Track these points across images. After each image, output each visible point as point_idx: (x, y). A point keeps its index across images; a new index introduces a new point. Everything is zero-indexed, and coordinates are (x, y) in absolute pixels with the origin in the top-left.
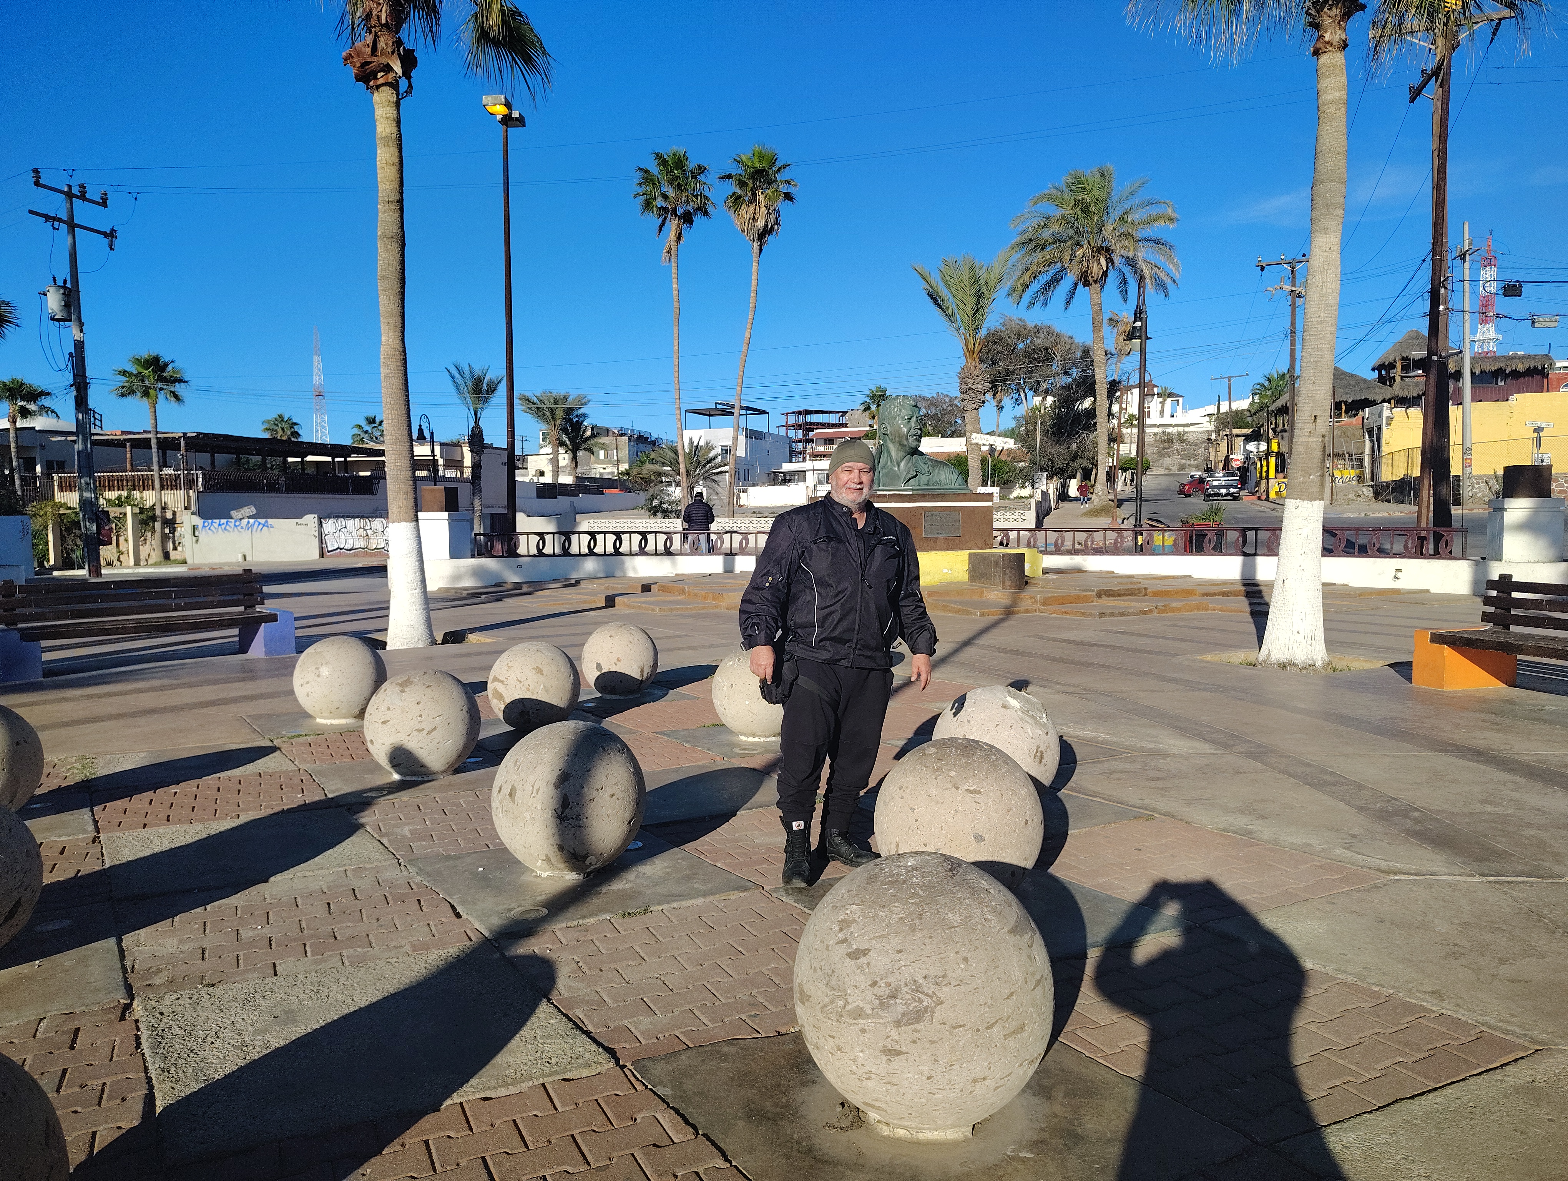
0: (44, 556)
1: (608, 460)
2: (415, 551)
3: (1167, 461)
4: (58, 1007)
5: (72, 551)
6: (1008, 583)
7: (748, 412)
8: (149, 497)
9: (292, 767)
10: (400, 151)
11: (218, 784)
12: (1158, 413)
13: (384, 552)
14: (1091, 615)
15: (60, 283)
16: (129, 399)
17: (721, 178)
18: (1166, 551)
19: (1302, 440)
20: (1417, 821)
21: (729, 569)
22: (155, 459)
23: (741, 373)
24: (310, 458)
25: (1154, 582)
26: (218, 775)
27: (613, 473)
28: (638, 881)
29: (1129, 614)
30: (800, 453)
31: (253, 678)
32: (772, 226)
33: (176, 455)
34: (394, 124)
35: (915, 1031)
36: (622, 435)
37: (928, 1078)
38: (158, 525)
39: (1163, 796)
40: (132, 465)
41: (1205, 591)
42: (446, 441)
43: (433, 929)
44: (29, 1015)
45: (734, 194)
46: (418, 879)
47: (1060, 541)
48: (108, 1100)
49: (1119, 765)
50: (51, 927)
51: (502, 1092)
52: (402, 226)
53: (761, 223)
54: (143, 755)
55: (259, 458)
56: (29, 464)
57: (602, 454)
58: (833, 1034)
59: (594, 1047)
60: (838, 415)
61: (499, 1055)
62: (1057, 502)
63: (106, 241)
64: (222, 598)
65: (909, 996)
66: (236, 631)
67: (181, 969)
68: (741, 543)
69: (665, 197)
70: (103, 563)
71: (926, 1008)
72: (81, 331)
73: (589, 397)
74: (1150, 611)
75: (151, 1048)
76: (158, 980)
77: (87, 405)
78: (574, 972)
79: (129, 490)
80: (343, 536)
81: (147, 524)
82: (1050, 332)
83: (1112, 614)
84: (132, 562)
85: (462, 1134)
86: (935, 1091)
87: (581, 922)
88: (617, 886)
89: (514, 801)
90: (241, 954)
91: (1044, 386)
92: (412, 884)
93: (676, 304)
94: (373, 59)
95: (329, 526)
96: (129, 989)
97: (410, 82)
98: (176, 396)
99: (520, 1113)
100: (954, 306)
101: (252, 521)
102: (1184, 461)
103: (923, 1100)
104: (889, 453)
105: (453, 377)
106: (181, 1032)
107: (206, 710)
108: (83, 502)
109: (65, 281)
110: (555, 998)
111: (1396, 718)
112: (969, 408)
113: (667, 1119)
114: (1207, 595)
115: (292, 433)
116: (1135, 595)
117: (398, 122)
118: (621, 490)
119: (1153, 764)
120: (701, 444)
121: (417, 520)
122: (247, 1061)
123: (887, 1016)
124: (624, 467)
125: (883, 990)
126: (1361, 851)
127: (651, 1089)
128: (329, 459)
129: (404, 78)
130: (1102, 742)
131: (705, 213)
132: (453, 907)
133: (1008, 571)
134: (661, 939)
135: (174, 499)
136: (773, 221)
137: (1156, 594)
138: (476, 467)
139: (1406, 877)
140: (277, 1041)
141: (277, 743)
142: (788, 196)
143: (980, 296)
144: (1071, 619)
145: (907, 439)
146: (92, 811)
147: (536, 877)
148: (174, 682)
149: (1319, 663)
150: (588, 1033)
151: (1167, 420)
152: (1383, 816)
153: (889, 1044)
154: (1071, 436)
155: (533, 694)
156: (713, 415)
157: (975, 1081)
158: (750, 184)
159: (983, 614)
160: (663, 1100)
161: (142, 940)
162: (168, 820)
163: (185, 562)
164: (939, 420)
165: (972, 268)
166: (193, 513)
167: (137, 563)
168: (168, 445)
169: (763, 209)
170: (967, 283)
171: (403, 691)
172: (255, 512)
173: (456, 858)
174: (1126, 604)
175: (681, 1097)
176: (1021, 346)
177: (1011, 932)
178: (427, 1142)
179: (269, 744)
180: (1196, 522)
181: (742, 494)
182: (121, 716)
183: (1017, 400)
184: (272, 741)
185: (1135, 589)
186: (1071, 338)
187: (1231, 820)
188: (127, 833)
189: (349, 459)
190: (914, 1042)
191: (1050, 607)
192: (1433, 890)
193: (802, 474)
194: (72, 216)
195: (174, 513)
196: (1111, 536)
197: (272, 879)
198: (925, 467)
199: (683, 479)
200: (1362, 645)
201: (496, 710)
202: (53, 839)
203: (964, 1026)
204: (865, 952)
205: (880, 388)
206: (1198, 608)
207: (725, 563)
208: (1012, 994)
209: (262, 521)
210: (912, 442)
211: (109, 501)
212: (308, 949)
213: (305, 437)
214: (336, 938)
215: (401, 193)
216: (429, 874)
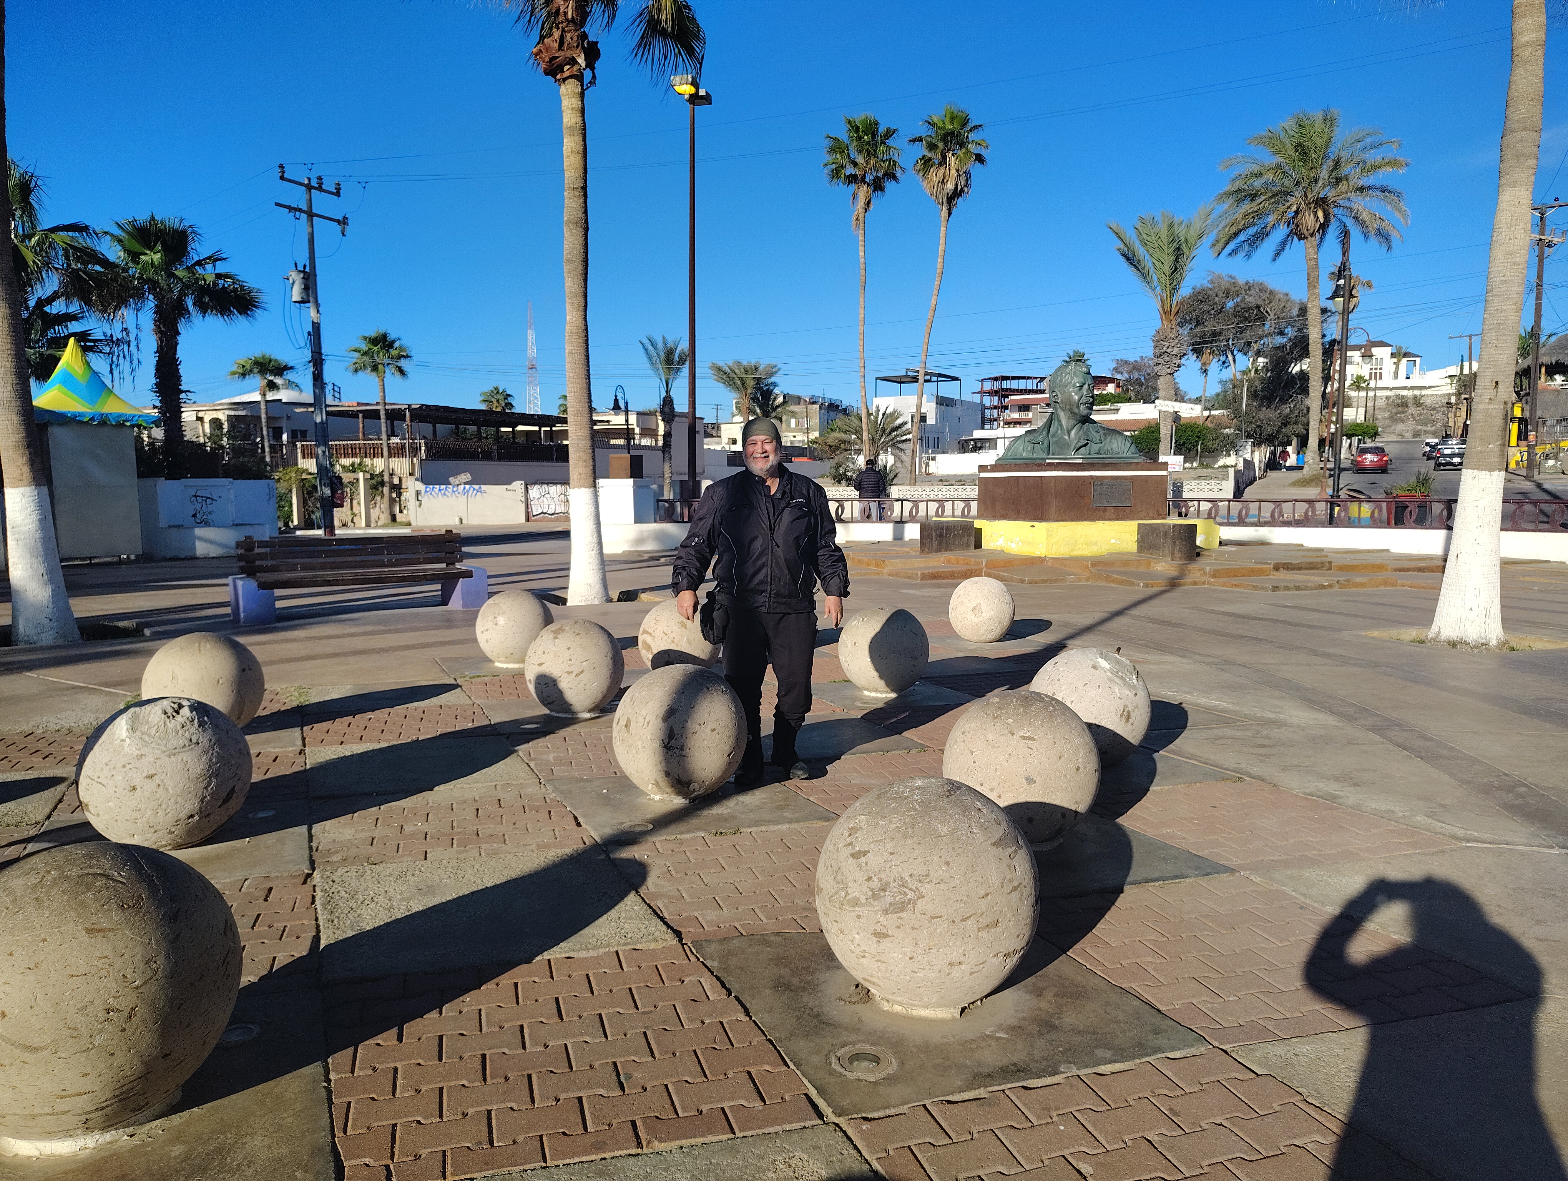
0: (289, 517)
1: (798, 428)
2: (593, 514)
3: (1400, 427)
4: (259, 872)
5: (313, 512)
6: (1178, 554)
7: (940, 379)
8: (379, 464)
9: (469, 702)
10: (584, 140)
11: (405, 713)
12: (1392, 375)
13: (565, 517)
14: (1263, 588)
15: (301, 268)
16: (360, 373)
17: (910, 141)
18: (1363, 524)
19: (1481, 407)
20: (1521, 796)
21: (898, 537)
22: (384, 429)
23: (926, 341)
24: (520, 428)
25: (1345, 556)
26: (407, 705)
27: (803, 441)
28: (736, 808)
29: (1306, 588)
30: (995, 420)
31: (450, 627)
32: (962, 188)
33: (402, 425)
34: (579, 114)
35: (900, 918)
36: (813, 403)
37: (911, 958)
38: (386, 490)
39: (1261, 761)
40: (364, 434)
41: (1399, 566)
42: (641, 410)
43: (557, 834)
44: (239, 875)
45: (924, 156)
46: (553, 795)
47: (1244, 513)
48: (287, 937)
49: (1229, 732)
50: (261, 815)
51: (583, 954)
52: (586, 212)
53: (950, 186)
54: (349, 687)
55: (475, 428)
56: (277, 433)
57: (793, 422)
58: (837, 919)
59: (664, 928)
60: (1035, 381)
61: (587, 928)
62: (1265, 471)
63: (338, 228)
64: (427, 556)
65: (896, 890)
66: (439, 587)
67: (354, 851)
68: (911, 511)
69: (855, 164)
70: (337, 523)
71: (910, 900)
72: (318, 312)
73: (779, 366)
74: (1330, 586)
75: (323, 905)
76: (335, 858)
77: (322, 379)
78: (665, 874)
79: (362, 458)
80: (546, 502)
81: (377, 489)
82: (1263, 289)
83: (1287, 588)
84: (363, 524)
85: (544, 980)
86: (916, 970)
87: (678, 836)
88: (717, 810)
89: (628, 731)
90: (402, 843)
91: (1255, 347)
92: (547, 799)
93: (862, 272)
94: (561, 53)
95: (535, 491)
96: (312, 864)
97: (593, 73)
98: (401, 371)
99: (593, 969)
100: (1150, 264)
101: (467, 487)
102: (1419, 427)
103: (907, 977)
104: (1059, 421)
105: (646, 350)
106: (346, 896)
107: (406, 653)
108: (320, 467)
109: (305, 267)
110: (643, 891)
111: (1551, 699)
112: (1163, 373)
113: (708, 982)
114: (1400, 570)
115: (506, 404)
116: (1317, 568)
117: (583, 111)
118: (810, 458)
119: (1265, 733)
120: (888, 412)
121: (595, 487)
122: (392, 919)
123: (878, 905)
124: (817, 434)
125: (875, 884)
126: (1441, 819)
127: (702, 962)
128: (536, 428)
129: (588, 69)
130: (1221, 711)
131: (894, 177)
132: (576, 818)
133: (1178, 542)
134: (743, 854)
135: (401, 466)
136: (963, 183)
137: (1341, 568)
138: (667, 435)
139: (1480, 845)
140: (417, 906)
141: (459, 681)
142: (980, 158)
143: (1178, 253)
144: (1241, 593)
145: (1078, 407)
146: (302, 730)
147: (650, 799)
148: (383, 628)
149: (1494, 643)
150: (662, 919)
151: (1402, 382)
152: (1486, 790)
153: (878, 928)
154: (1283, 401)
155: (677, 645)
156: (903, 382)
157: (951, 964)
158: (941, 145)
159: (1146, 586)
160: (709, 970)
161: (327, 828)
162: (361, 739)
163: (409, 524)
164: (1142, 385)
165: (1171, 226)
166: (417, 479)
167: (368, 525)
168: (395, 416)
169: (953, 172)
170: (1165, 241)
171: (556, 638)
172: (470, 478)
173: (587, 781)
174: (1305, 578)
175: (725, 969)
176: (1230, 304)
177: (993, 844)
178: (516, 985)
179: (454, 682)
180: (1401, 493)
181: (931, 462)
182: (336, 655)
183: (1224, 363)
184: (456, 680)
185: (1318, 563)
186: (1287, 295)
187: (1321, 785)
188: (327, 748)
189: (554, 429)
190: (898, 927)
191: (1220, 580)
192: (1502, 858)
193: (993, 441)
194: (310, 206)
195: (400, 479)
196: (1302, 507)
197: (436, 788)
198: (1097, 435)
199: (866, 447)
200: (1552, 625)
201: (645, 660)
202: (269, 750)
203: (941, 917)
204: (865, 853)
205: (1076, 352)
206: (1385, 583)
207: (895, 531)
208: (987, 895)
209: (476, 487)
210: (1083, 409)
211: (343, 467)
212: (455, 842)
213: (518, 409)
214: (478, 835)
215: (585, 180)
216: (562, 792)
